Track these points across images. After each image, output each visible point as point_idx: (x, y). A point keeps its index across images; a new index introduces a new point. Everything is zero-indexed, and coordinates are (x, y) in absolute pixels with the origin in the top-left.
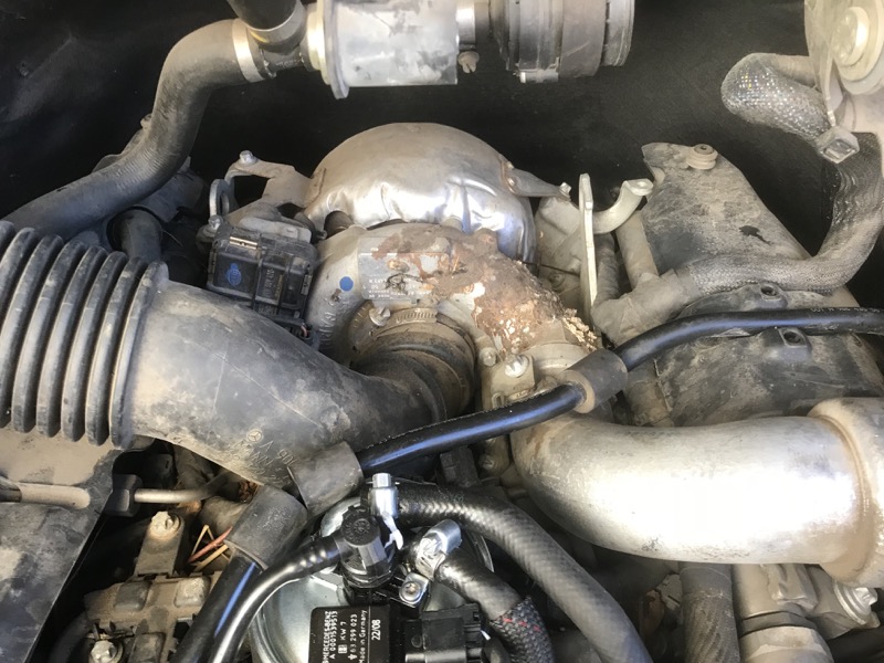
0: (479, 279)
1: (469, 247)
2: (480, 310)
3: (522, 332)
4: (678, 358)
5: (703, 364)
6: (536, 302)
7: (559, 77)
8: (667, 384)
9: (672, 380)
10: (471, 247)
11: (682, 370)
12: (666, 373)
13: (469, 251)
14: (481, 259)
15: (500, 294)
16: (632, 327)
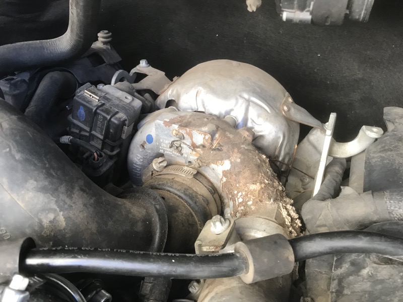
0: (228, 158)
1: (229, 135)
2: (224, 179)
3: (246, 204)
4: (353, 264)
5: (371, 276)
6: (263, 185)
7: (312, 19)
8: (336, 282)
9: (341, 280)
10: (231, 136)
11: (351, 275)
12: (340, 271)
13: (229, 138)
14: (234, 145)
15: (239, 172)
16: (325, 226)
